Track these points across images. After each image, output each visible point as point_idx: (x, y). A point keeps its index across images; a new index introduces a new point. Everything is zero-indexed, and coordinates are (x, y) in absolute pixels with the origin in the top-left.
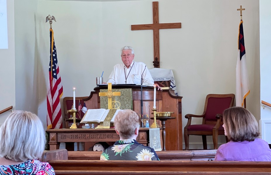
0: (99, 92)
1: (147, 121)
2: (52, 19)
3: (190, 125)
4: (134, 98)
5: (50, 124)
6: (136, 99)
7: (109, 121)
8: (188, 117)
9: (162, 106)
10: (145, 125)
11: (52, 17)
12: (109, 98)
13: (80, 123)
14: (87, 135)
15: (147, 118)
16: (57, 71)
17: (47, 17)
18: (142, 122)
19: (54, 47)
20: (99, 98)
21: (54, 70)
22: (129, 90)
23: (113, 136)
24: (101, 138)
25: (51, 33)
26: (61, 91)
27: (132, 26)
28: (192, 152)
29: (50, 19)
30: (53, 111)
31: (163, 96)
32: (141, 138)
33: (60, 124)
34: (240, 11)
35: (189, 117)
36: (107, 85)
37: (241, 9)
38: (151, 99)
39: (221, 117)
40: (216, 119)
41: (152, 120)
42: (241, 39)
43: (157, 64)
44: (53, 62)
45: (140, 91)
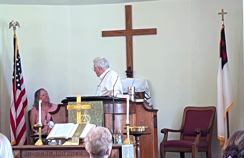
0: (68, 105)
1: (120, 137)
2: (16, 25)
3: (166, 140)
4: (105, 112)
5: (13, 140)
6: (107, 112)
7: (78, 137)
8: (165, 132)
9: (135, 120)
10: (117, 141)
11: (16, 23)
12: (78, 111)
13: (46, 139)
14: (54, 153)
15: (119, 134)
16: (21, 82)
17: (10, 23)
18: (114, 138)
19: (18, 55)
21: (18, 80)
22: (100, 103)
23: (82, 154)
24: (69, 156)
26: (25, 104)
27: (103, 32)
29: (14, 25)
30: (17, 126)
31: (137, 110)
32: (113, 155)
33: (25, 140)
34: (221, 15)
36: (76, 97)
37: (223, 13)
38: (124, 113)
39: (201, 132)
40: (195, 134)
41: (126, 135)
42: (222, 46)
43: (130, 73)
44: (17, 72)
45: (112, 103)
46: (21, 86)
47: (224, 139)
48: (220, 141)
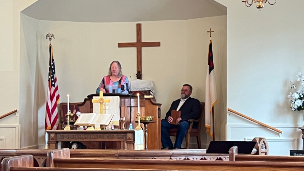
0: (92, 99)
2: (51, 37)
4: (122, 105)
5: (49, 125)
6: (123, 105)
9: (145, 111)
11: (52, 35)
12: (101, 104)
13: (74, 125)
14: (82, 136)
16: (55, 81)
17: (48, 35)
19: (53, 60)
20: (92, 104)
21: (52, 80)
23: (105, 137)
24: (94, 138)
25: (50, 48)
26: (58, 97)
27: (119, 43)
28: (171, 151)
29: (50, 37)
30: (52, 114)
31: (145, 104)
32: (128, 139)
33: (57, 126)
34: (209, 33)
37: (211, 32)
38: (136, 106)
39: (193, 121)
41: (137, 123)
42: (210, 56)
43: (140, 76)
44: (52, 73)
45: (127, 98)
46: (55, 84)
47: (210, 127)
48: (207, 128)
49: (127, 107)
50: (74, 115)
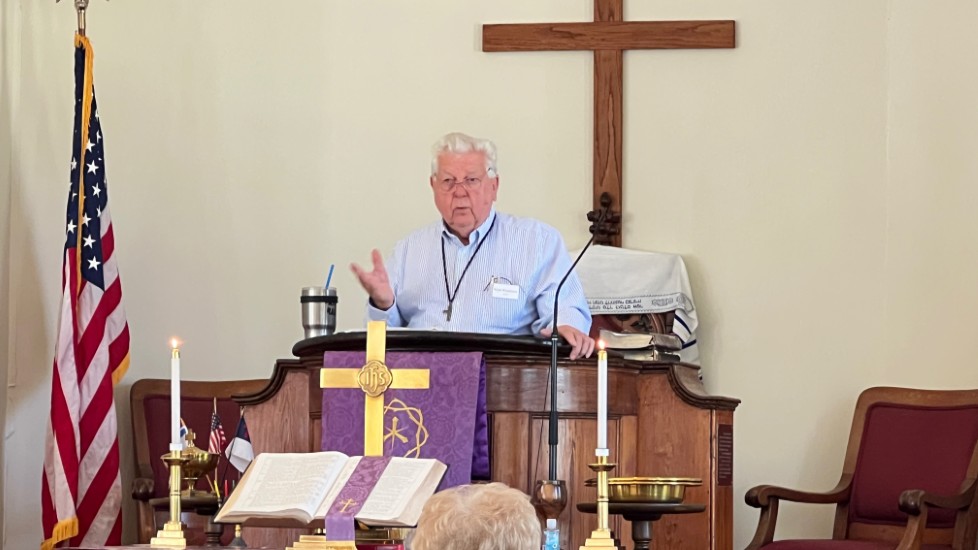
0: (322, 365)
3: (769, 540)
4: (499, 402)
5: (66, 515)
6: (504, 406)
8: (763, 502)
9: (634, 442)
12: (373, 397)
16: (104, 248)
19: (95, 126)
20: (316, 392)
22: (473, 360)
25: (81, 54)
26: (119, 349)
30: (83, 452)
31: (642, 396)
33: (113, 519)
35: (766, 499)
38: (583, 410)
39: (928, 504)
40: (900, 516)
41: (586, 516)
43: (608, 224)
44: (85, 200)
45: (531, 365)
46: (105, 267)
49: (533, 415)
50: (213, 455)
